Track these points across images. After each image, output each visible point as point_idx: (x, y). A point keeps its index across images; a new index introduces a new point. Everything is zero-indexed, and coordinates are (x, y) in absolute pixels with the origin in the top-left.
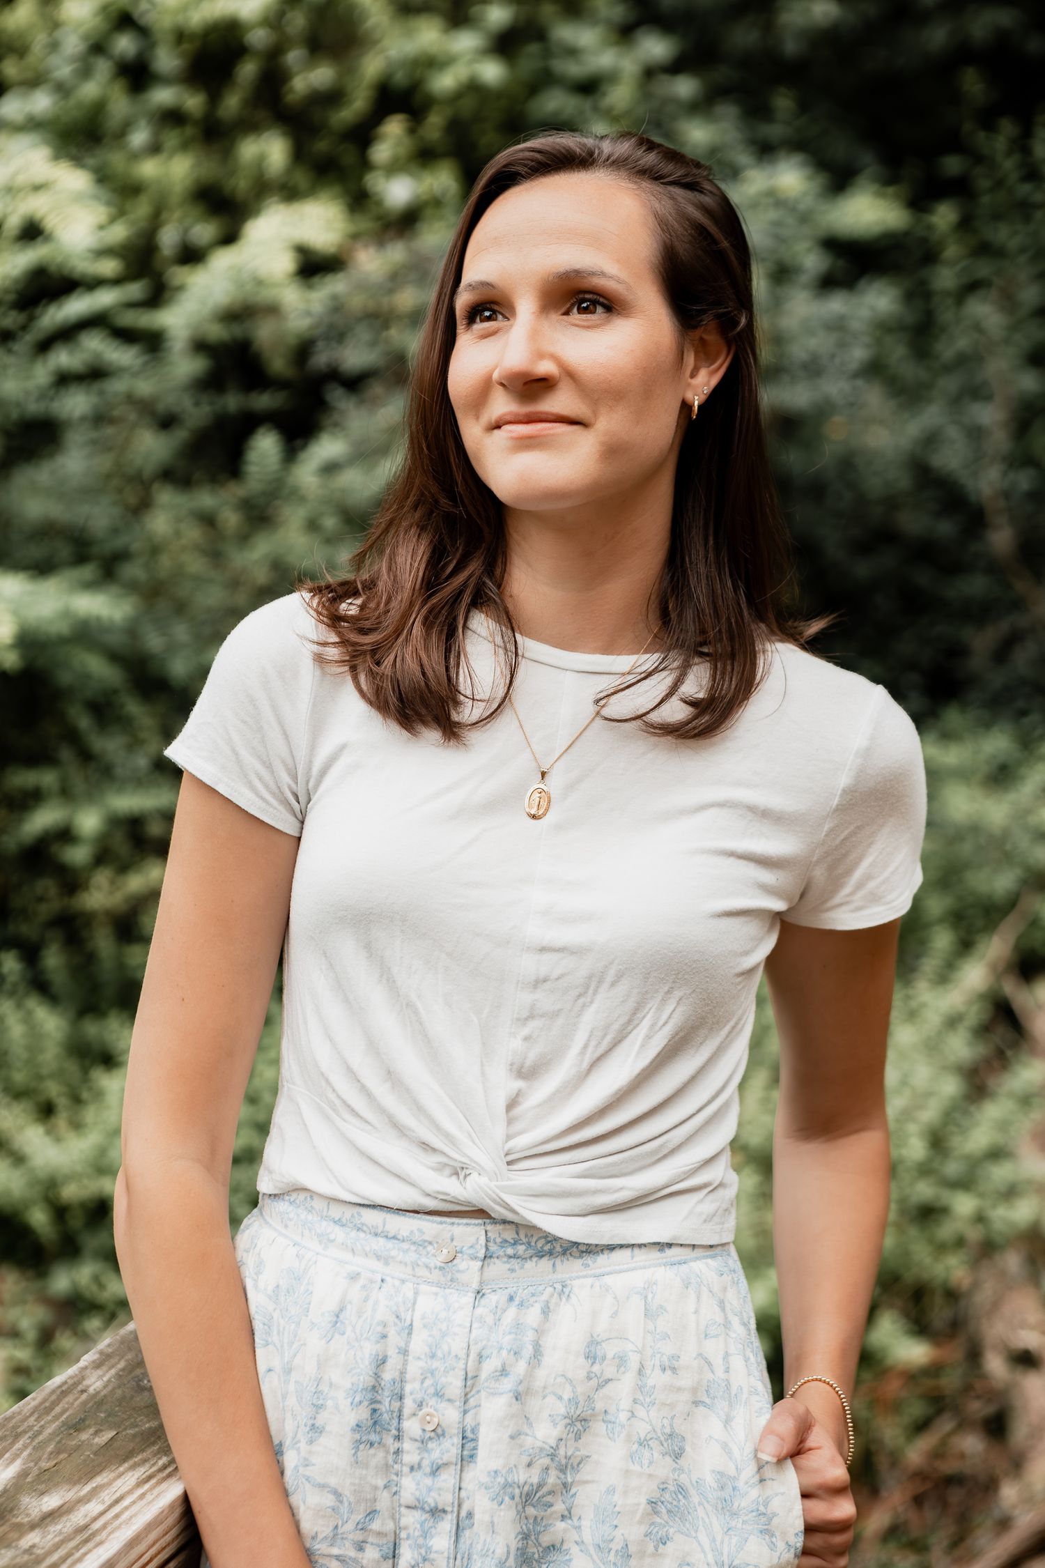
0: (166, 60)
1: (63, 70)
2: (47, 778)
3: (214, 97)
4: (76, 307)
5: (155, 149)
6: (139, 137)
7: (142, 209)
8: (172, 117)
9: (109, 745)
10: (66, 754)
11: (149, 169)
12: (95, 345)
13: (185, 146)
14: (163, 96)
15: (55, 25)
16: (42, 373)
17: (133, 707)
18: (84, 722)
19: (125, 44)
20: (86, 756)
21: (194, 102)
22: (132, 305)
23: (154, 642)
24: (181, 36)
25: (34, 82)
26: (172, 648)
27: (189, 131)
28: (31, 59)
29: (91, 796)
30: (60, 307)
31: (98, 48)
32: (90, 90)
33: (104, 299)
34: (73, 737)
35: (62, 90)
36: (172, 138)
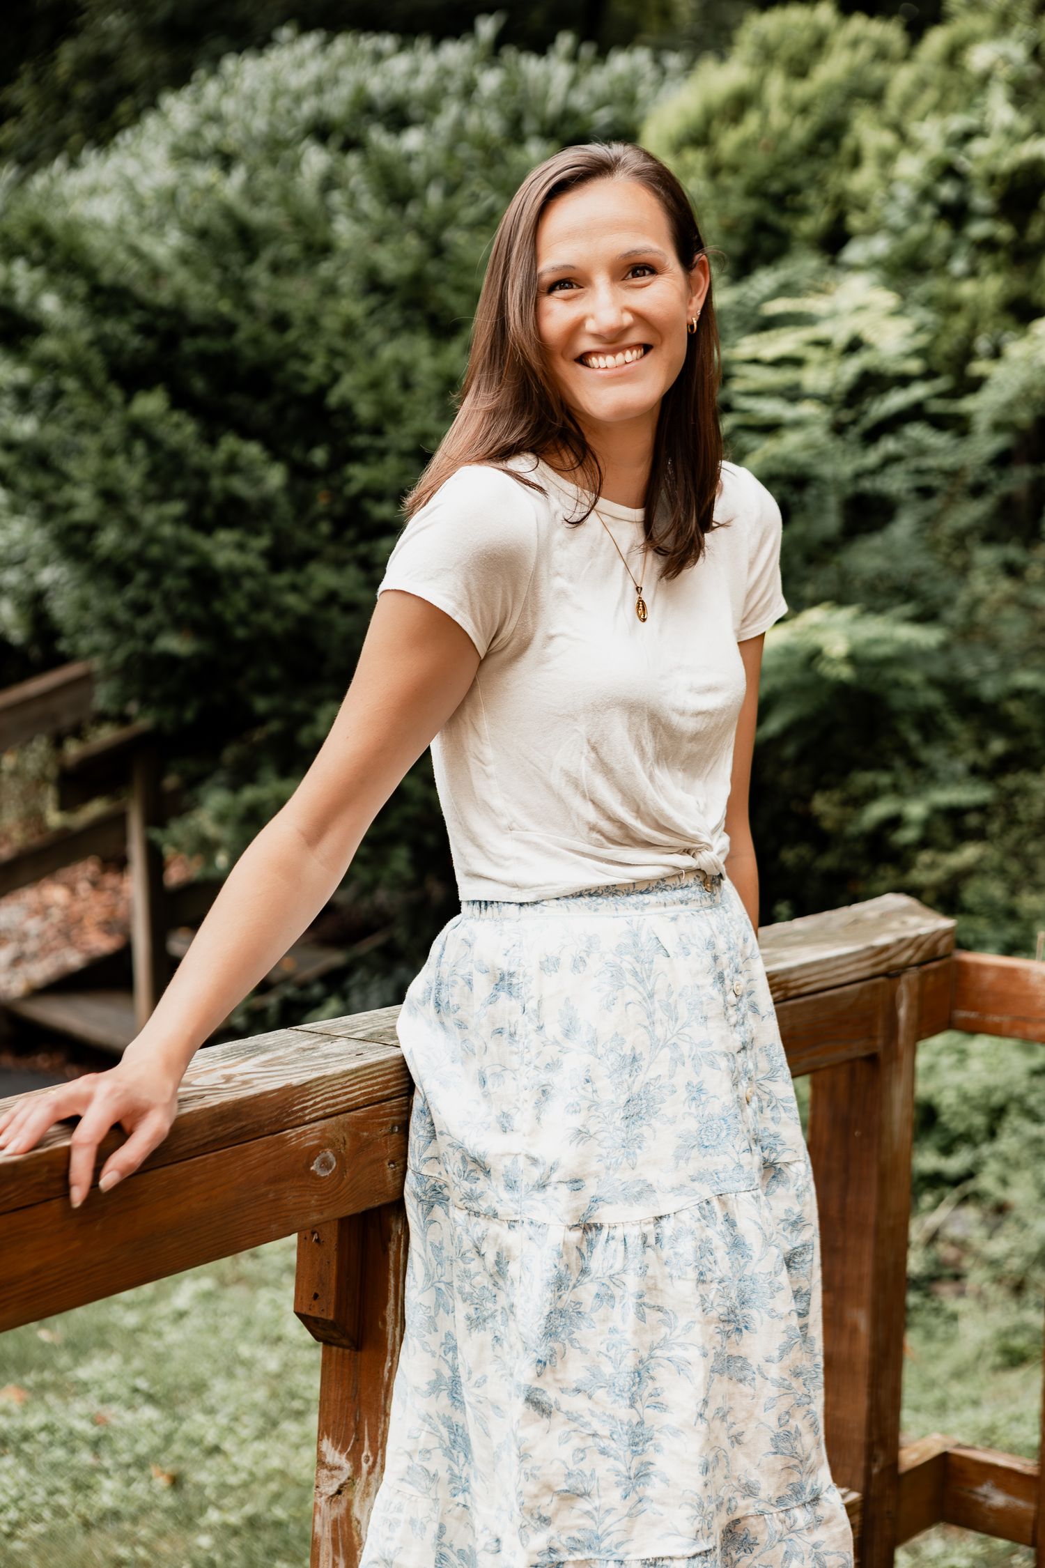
0: (982, 200)
1: (896, 216)
2: (884, 779)
3: (1021, 227)
4: (897, 400)
5: (973, 273)
6: (959, 265)
7: (960, 324)
8: (988, 245)
9: (934, 755)
10: (899, 763)
11: (967, 290)
12: (917, 432)
13: (997, 269)
14: (978, 229)
15: (889, 181)
16: (872, 457)
17: (954, 725)
18: (914, 738)
19: (947, 191)
20: (916, 765)
21: (1004, 232)
22: (941, 395)
23: (969, 670)
24: (992, 178)
25: (873, 230)
26: (984, 673)
27: (1002, 256)
28: (873, 212)
29: (917, 793)
30: (882, 401)
31: (926, 195)
32: (917, 232)
33: (918, 392)
34: (904, 750)
35: (897, 232)
36: (985, 264)
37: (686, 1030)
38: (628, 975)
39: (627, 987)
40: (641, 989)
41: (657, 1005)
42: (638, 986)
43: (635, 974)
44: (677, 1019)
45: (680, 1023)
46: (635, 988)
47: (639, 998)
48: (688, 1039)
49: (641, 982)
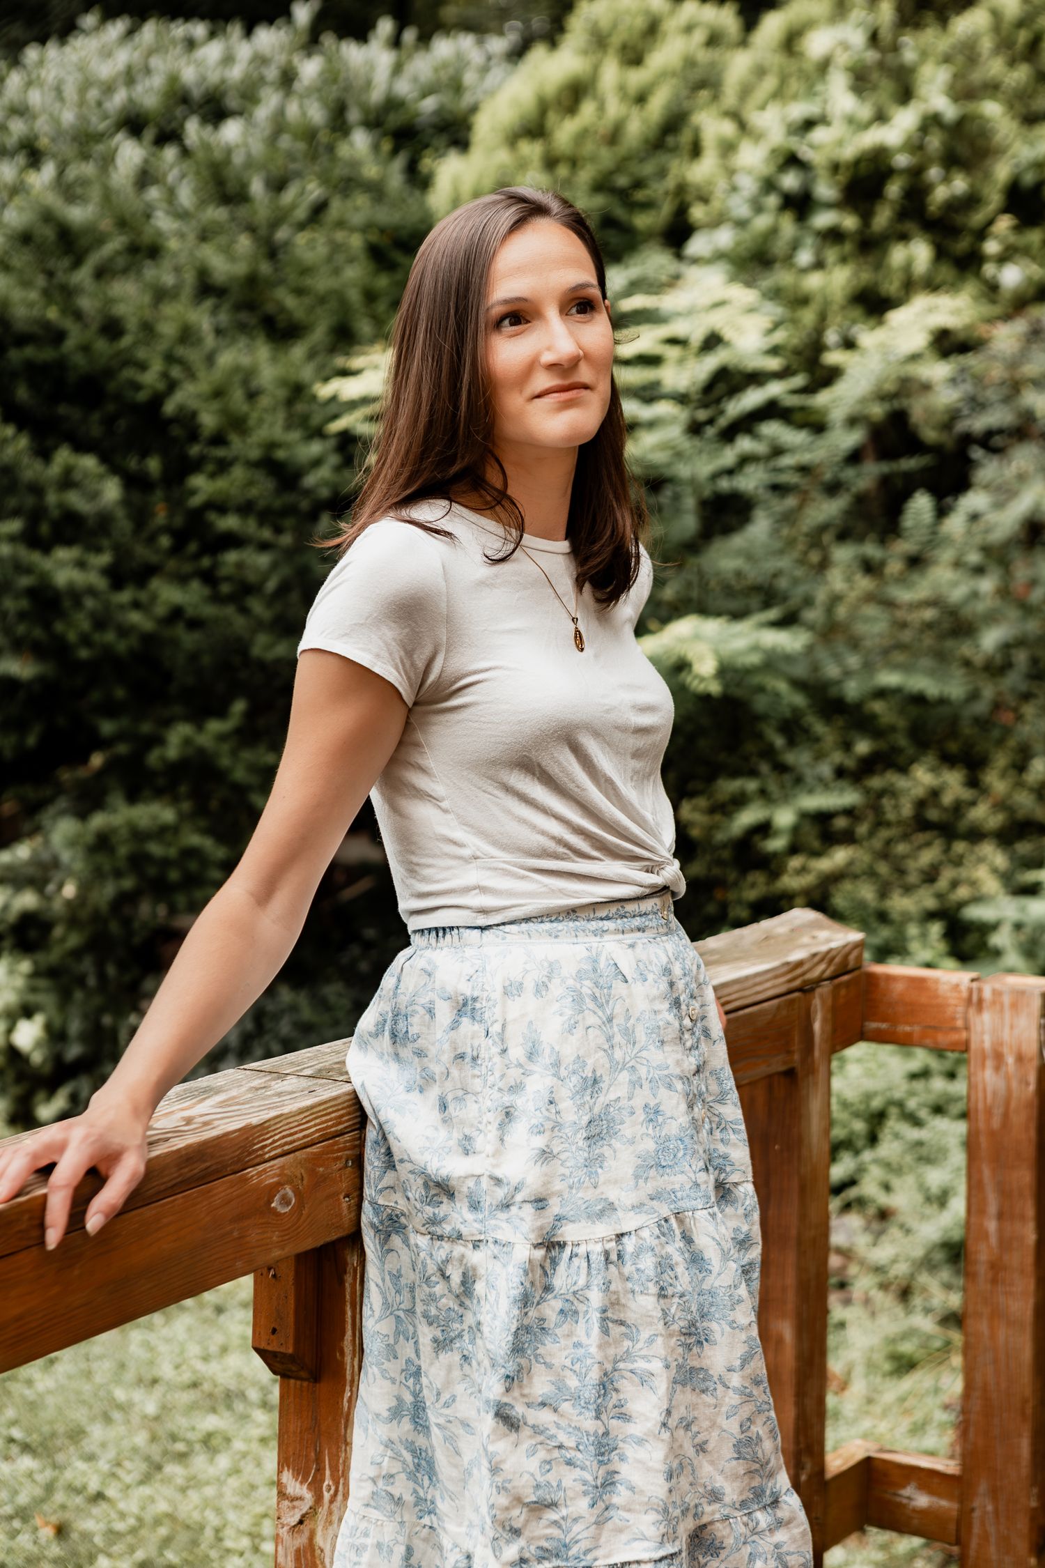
0: (825, 190)
1: (740, 208)
2: (752, 785)
3: (866, 216)
4: (752, 398)
5: (819, 265)
6: (805, 257)
7: (808, 316)
8: (834, 235)
9: (799, 758)
10: (764, 768)
11: (814, 281)
12: (772, 429)
13: (843, 260)
14: (823, 220)
15: (731, 172)
16: (729, 456)
17: (819, 728)
18: (779, 741)
19: (790, 181)
20: (781, 768)
21: (850, 222)
22: (795, 392)
23: (832, 671)
24: (835, 168)
25: (717, 222)
26: (848, 673)
27: (848, 247)
28: (716, 204)
29: (786, 799)
30: (739, 400)
31: (769, 185)
32: (762, 222)
33: (775, 389)
34: (769, 753)
35: (741, 224)
36: (831, 255)
37: (644, 1054)
38: (588, 1000)
39: (586, 1012)
40: (600, 1013)
41: (616, 1029)
42: (597, 1010)
43: (595, 998)
44: (634, 1043)
45: (637, 1047)
46: (595, 1013)
47: (599, 1022)
48: (645, 1062)
49: (601, 1006)
